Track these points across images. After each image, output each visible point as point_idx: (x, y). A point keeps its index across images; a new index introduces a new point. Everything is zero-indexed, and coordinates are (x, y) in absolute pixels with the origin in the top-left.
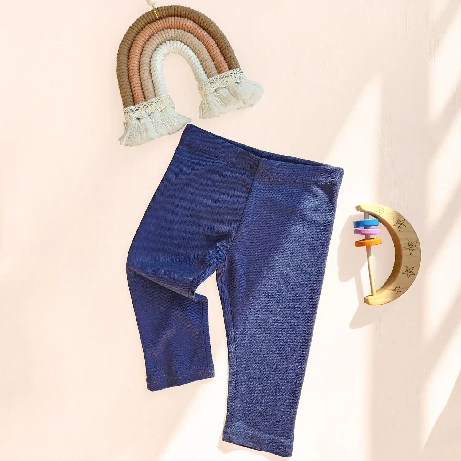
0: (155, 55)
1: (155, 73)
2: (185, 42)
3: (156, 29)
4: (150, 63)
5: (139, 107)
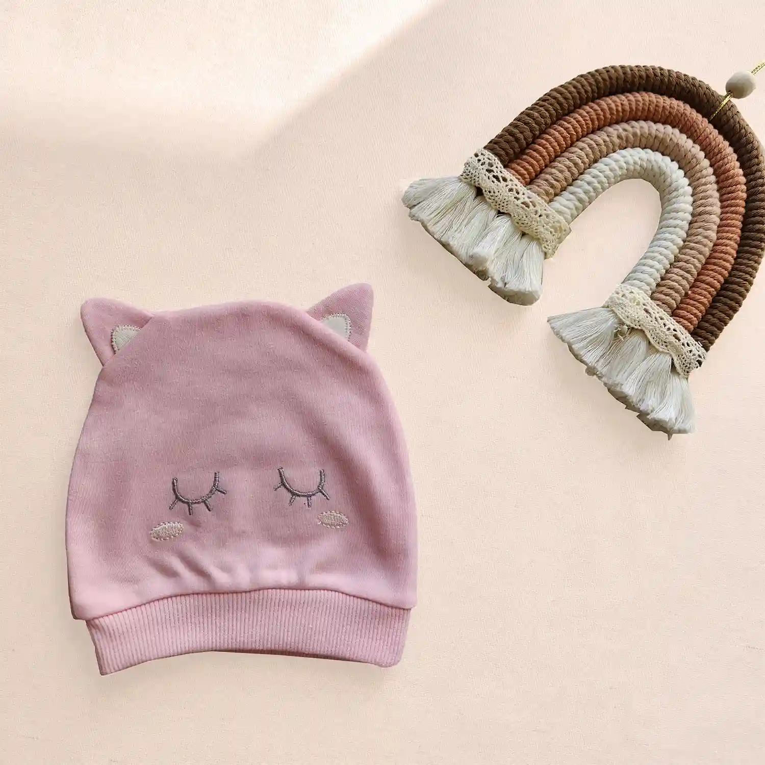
5: (505, 180)
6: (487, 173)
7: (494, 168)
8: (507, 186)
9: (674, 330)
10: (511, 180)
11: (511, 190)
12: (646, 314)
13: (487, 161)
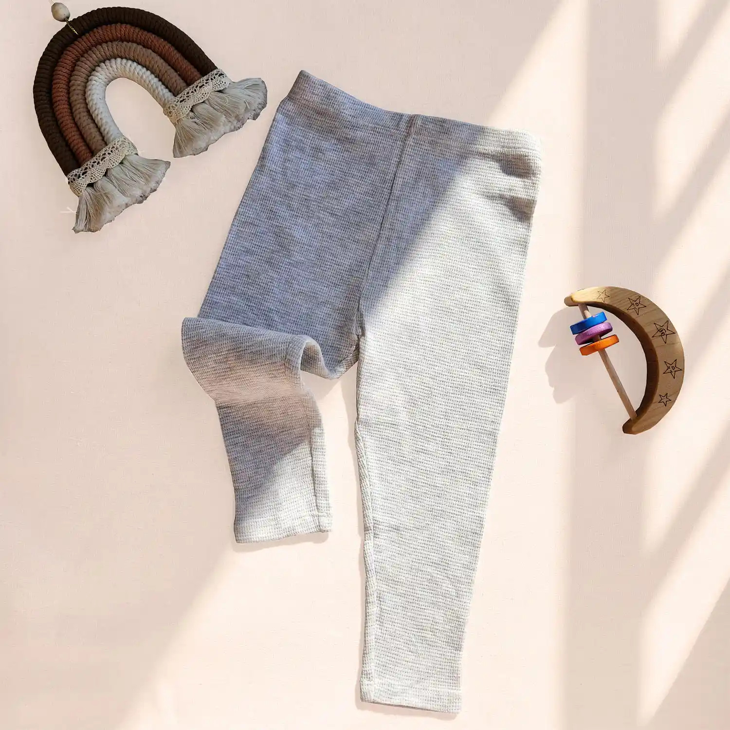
0: (89, 88)
1: (96, 112)
2: (127, 56)
3: (80, 50)
4: (86, 102)
5: (86, 168)
6: (80, 179)
7: (78, 174)
8: (90, 168)
9: (196, 87)
10: (87, 165)
11: (93, 166)
12: (183, 102)
13: (73, 177)
